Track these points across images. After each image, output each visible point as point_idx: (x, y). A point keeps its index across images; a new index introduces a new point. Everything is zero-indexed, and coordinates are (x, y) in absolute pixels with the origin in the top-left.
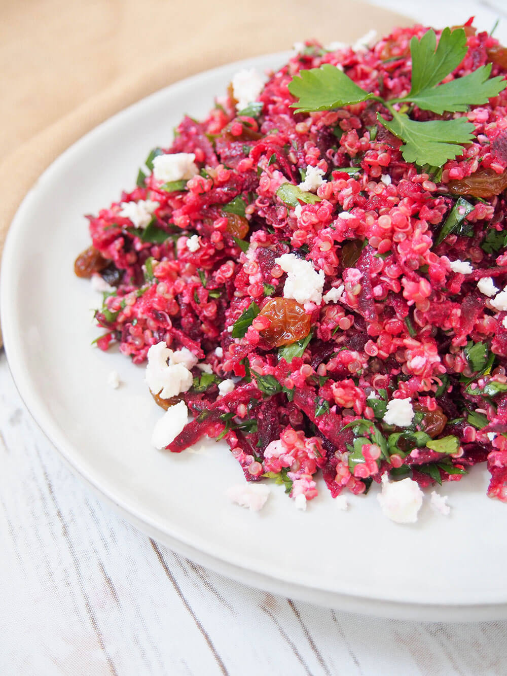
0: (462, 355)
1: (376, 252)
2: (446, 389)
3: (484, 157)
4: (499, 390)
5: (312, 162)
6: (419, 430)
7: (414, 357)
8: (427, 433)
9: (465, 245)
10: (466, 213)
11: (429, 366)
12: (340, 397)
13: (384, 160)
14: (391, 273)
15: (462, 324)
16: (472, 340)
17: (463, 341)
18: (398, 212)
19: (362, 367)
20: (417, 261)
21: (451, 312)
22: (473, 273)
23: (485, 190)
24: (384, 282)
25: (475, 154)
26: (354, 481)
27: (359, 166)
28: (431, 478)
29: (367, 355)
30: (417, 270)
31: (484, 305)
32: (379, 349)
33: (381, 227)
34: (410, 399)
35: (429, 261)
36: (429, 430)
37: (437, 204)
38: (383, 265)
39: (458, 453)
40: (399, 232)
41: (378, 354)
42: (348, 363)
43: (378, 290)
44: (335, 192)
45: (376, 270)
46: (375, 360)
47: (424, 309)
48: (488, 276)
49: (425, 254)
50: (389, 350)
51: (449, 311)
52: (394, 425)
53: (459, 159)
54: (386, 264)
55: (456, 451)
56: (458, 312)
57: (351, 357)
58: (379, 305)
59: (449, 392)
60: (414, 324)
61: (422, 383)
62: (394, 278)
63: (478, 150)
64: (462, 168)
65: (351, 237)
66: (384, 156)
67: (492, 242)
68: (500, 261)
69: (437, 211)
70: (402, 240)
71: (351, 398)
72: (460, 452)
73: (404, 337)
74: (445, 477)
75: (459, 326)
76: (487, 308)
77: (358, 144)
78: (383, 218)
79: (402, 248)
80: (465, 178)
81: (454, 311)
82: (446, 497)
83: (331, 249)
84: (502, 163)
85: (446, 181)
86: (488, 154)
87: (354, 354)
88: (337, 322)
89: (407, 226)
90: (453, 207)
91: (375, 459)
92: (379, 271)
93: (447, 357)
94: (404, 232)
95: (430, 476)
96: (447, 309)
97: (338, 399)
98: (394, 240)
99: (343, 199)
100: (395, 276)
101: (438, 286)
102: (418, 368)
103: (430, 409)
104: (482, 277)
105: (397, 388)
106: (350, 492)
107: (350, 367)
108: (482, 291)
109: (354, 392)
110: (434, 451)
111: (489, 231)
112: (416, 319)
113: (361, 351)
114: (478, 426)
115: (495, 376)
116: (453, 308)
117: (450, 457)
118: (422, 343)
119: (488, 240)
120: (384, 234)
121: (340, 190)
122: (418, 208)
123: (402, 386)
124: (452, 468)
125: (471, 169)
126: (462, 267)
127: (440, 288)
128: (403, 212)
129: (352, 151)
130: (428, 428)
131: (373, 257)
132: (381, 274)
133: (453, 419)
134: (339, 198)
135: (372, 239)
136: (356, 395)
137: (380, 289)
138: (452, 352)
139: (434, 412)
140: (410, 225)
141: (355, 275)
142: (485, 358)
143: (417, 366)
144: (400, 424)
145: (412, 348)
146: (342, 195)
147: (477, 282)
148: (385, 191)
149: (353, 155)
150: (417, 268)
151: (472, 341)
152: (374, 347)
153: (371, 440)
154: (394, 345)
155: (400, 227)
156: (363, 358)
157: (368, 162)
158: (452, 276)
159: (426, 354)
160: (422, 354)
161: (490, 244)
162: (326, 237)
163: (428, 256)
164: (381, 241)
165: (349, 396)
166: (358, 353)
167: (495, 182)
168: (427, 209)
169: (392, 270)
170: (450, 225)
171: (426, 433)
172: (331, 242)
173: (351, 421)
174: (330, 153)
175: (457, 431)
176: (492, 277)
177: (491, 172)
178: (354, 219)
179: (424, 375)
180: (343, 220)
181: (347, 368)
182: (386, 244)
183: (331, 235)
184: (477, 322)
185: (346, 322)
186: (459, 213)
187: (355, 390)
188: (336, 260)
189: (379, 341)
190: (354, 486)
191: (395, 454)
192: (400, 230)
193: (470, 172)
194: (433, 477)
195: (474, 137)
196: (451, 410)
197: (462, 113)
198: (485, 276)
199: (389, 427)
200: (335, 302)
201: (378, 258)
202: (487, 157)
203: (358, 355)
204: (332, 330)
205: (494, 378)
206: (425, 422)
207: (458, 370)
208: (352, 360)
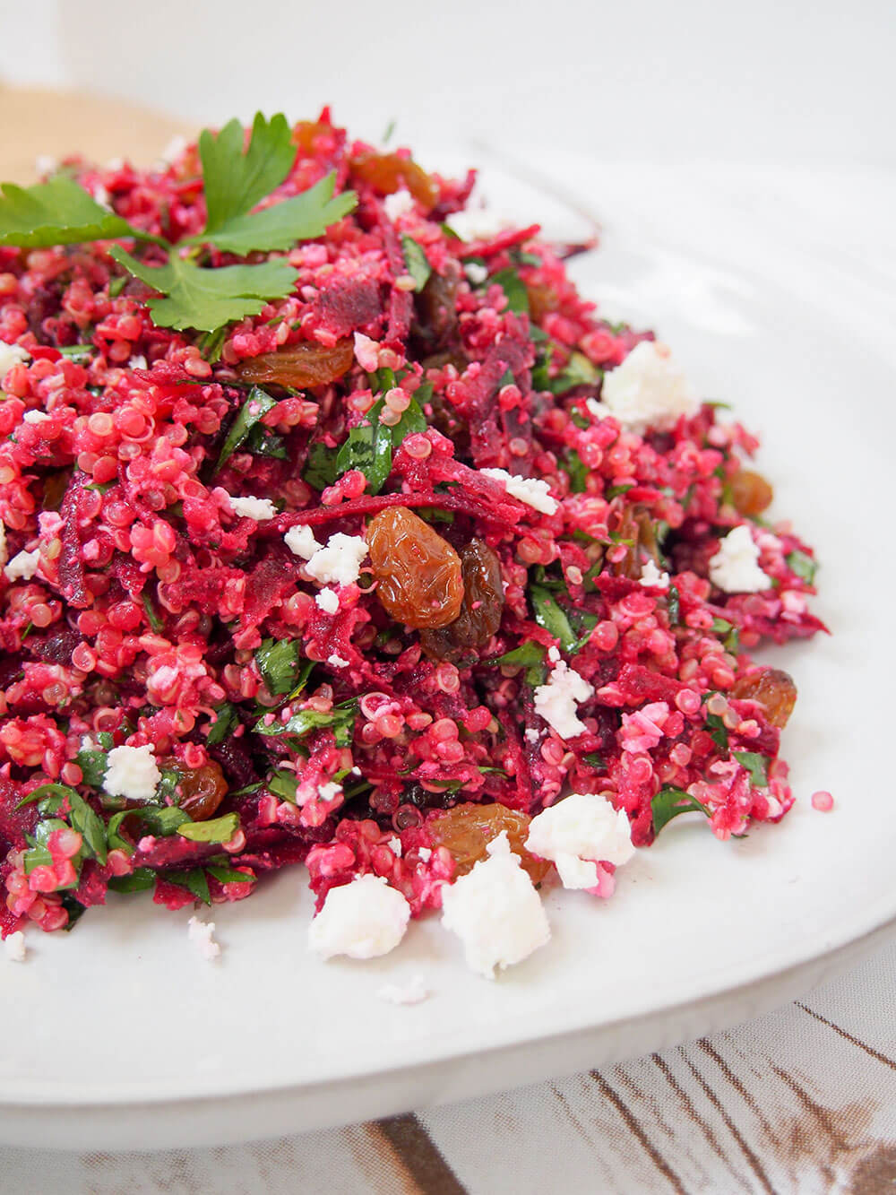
0: (253, 665)
1: (90, 482)
2: (229, 730)
3: (305, 319)
4: (313, 724)
5: (8, 337)
6: (170, 805)
7: (157, 668)
8: (186, 810)
9: (268, 471)
10: (260, 413)
11: (186, 685)
12: (13, 745)
13: (128, 327)
14: (114, 517)
15: (248, 606)
16: (270, 636)
17: (250, 639)
18: (129, 408)
19: (69, 693)
20: (160, 494)
21: (224, 584)
22: (275, 518)
23: (302, 375)
24: (105, 533)
25: (290, 315)
26: (43, 906)
27: (90, 343)
28: (190, 893)
29: (78, 670)
30: (162, 511)
31: (297, 575)
32: (98, 658)
33: (93, 434)
34: (151, 747)
35: (183, 493)
36: (191, 804)
37: (206, 397)
38: (99, 504)
39: (232, 841)
40: (129, 443)
41: (96, 666)
42: (42, 688)
43: (91, 549)
44: (32, 383)
45: (88, 512)
46: (100, 683)
47: (170, 578)
48: (303, 524)
49: (176, 483)
50: (116, 659)
51: (220, 582)
52: (122, 796)
53: (258, 321)
54: (106, 502)
55: (229, 838)
56: (239, 584)
57: (47, 676)
58: (93, 576)
59: (235, 735)
60: (159, 609)
61: (176, 717)
62: (120, 525)
63: (294, 308)
64: (258, 335)
65: (45, 455)
66: (128, 322)
67: (322, 469)
68: (326, 497)
69: (208, 409)
70: (133, 456)
71: (36, 747)
72: (236, 839)
73: (141, 634)
74: (215, 890)
75: (242, 610)
76: (302, 581)
77: (89, 304)
78: (96, 419)
79: (132, 471)
80: (263, 352)
81: (230, 583)
82: (211, 926)
83: (14, 481)
84: (333, 329)
85: (232, 360)
86: (310, 315)
87: (55, 670)
88: (28, 613)
89: (145, 433)
90: (242, 404)
91: (68, 855)
92: (94, 514)
93: (227, 670)
94: (140, 444)
95: (189, 889)
96: (217, 579)
97: (9, 748)
98: (120, 457)
99: (46, 393)
100: (121, 521)
101: (203, 538)
102: (164, 687)
103: (190, 765)
104: (292, 525)
105: (135, 729)
106: (38, 927)
107: (47, 694)
108: (295, 550)
109: (43, 736)
110: (188, 840)
111: (314, 448)
112: (162, 599)
113: (67, 664)
114: (282, 794)
115: (310, 700)
116: (229, 578)
117: (218, 849)
118: (175, 644)
119: (313, 463)
120: (102, 447)
121: (40, 377)
122: (170, 403)
123: (143, 726)
124: (229, 873)
125: (275, 338)
126: (257, 509)
127: (207, 543)
128: (139, 407)
129: (81, 316)
130: (188, 802)
131: (86, 491)
132: (99, 520)
133: (245, 787)
134: (40, 392)
135: (82, 456)
136: (48, 743)
137: (95, 547)
138: (238, 662)
139: (201, 769)
140: (151, 433)
141: (50, 523)
142: (294, 668)
143: (162, 684)
144: (134, 794)
145: (155, 651)
146: (44, 387)
147: (283, 534)
148: (125, 380)
149: (81, 324)
150: (163, 506)
151: (272, 639)
152: (87, 654)
153: (68, 822)
154: (123, 650)
155: (131, 433)
156: (72, 678)
157: (103, 333)
158: (232, 522)
159: (179, 662)
160: (171, 663)
161: (317, 473)
162: (4, 458)
163: (183, 485)
164: (95, 460)
165: (30, 743)
166: (62, 668)
167: (322, 361)
168: (185, 402)
169: (115, 512)
170: (238, 435)
171: (183, 810)
172: (13, 467)
173: (33, 789)
174: (49, 326)
175: (249, 806)
176: (312, 524)
177: (314, 343)
178: (47, 423)
179: (180, 701)
180: (30, 425)
181: (41, 696)
182: (105, 464)
183: (12, 454)
184: (279, 603)
185: (43, 613)
186: (249, 414)
187: (46, 734)
188: (28, 502)
189: (97, 644)
190: (43, 915)
191: (117, 848)
192: (132, 439)
193: (273, 344)
194: (192, 890)
195: (294, 289)
196: (241, 770)
197: (282, 253)
198: (297, 523)
199: (113, 802)
200: (27, 578)
201: (93, 491)
202: (309, 319)
203: (62, 672)
204: (21, 629)
205: (306, 704)
206: (182, 789)
207: (245, 693)
208: (50, 682)
